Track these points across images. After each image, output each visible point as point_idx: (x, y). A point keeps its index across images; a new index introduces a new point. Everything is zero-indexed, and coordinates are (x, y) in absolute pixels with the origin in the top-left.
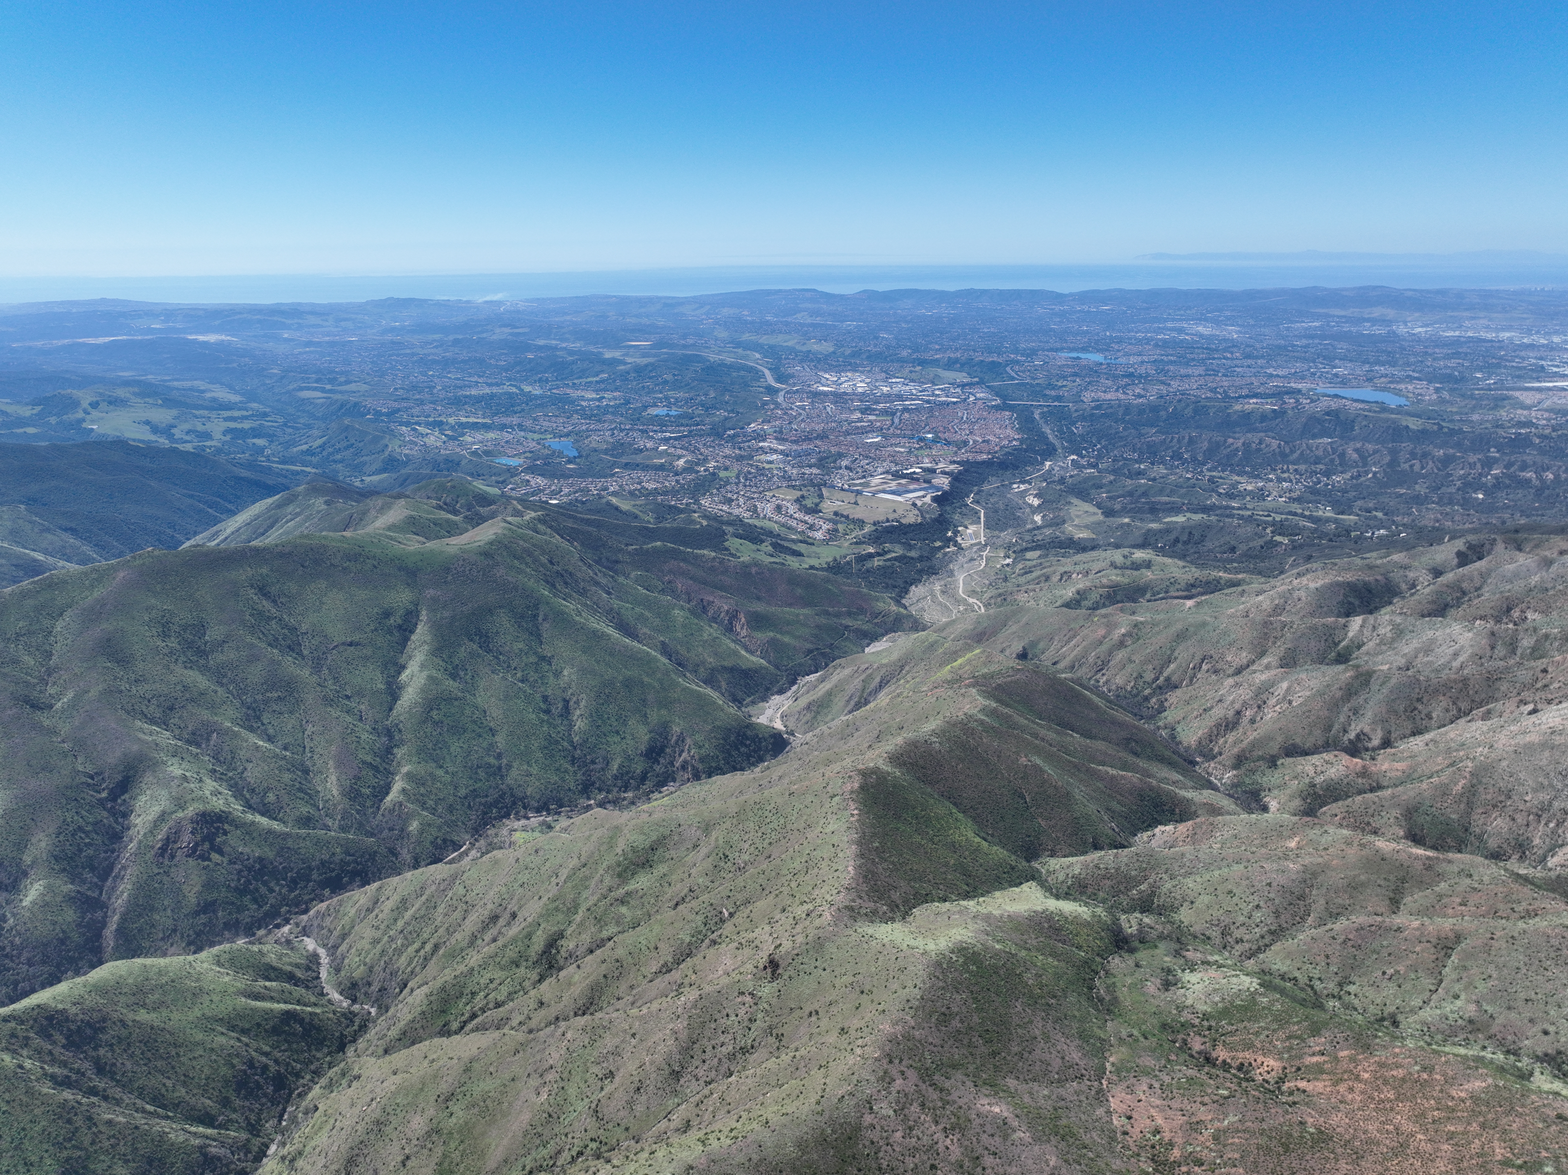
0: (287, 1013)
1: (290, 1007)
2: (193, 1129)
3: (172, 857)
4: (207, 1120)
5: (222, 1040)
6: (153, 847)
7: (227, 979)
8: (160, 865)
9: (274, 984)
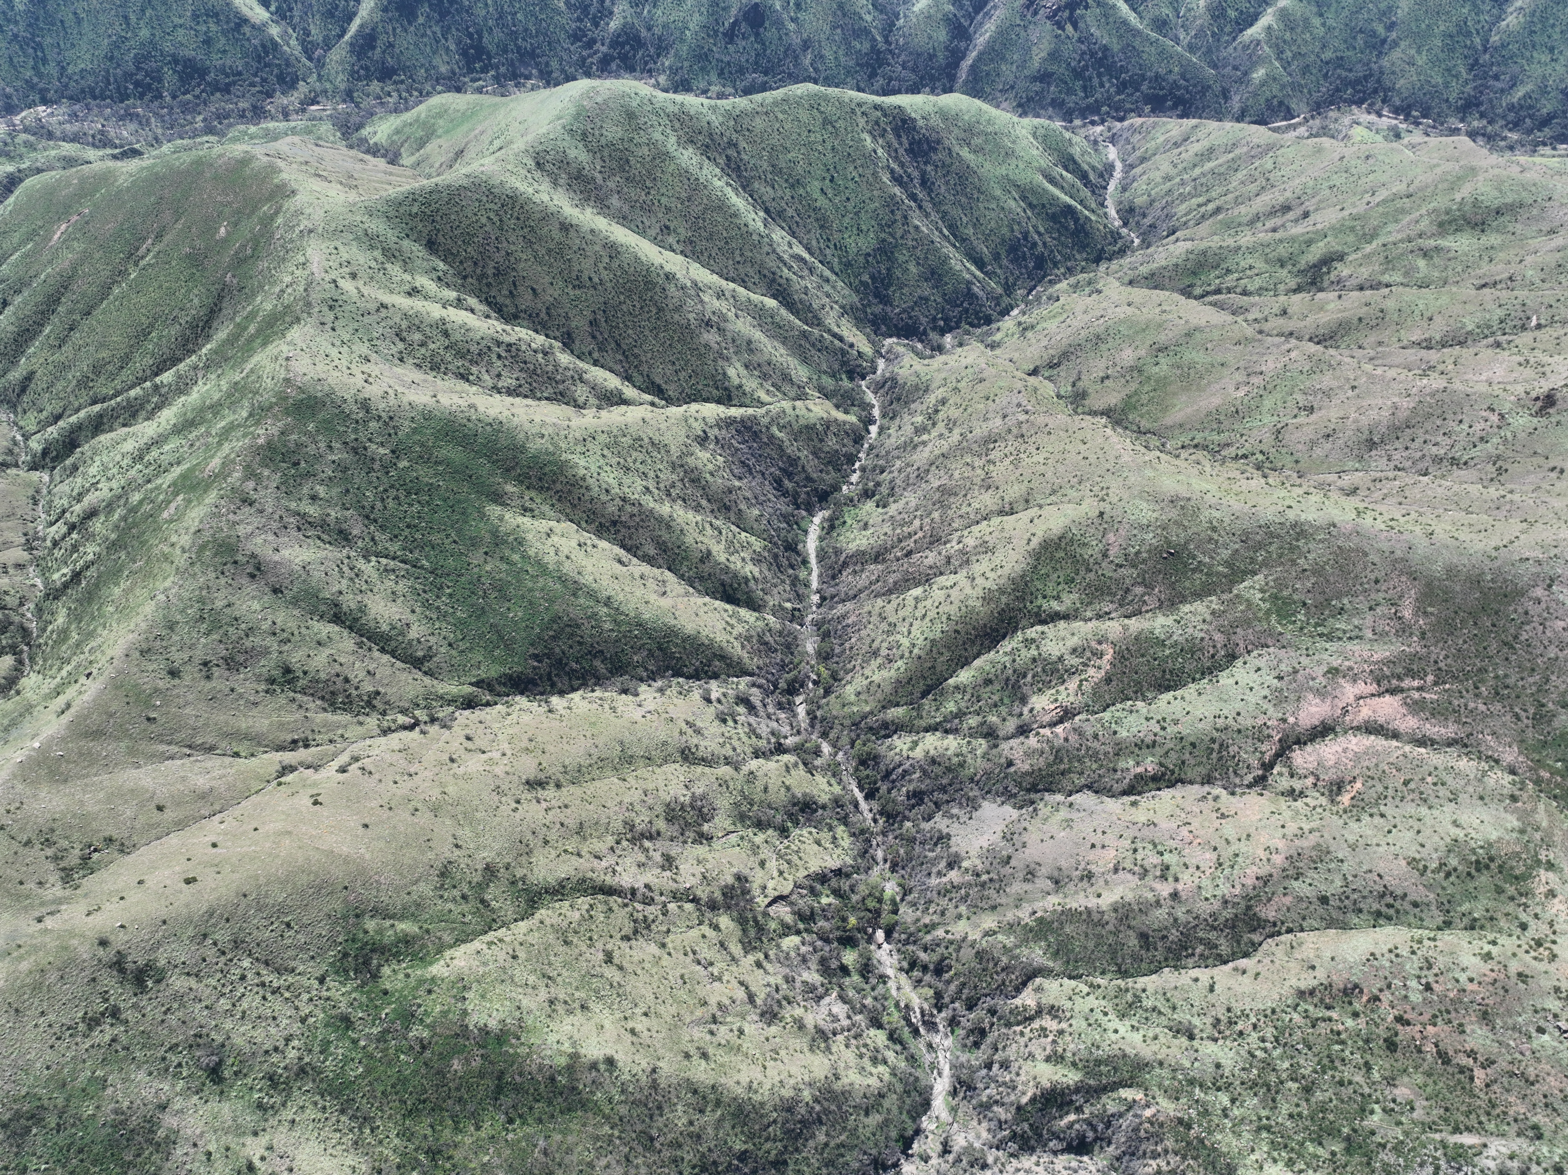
0: (1069, 207)
1: (1073, 203)
2: (968, 265)
4: (980, 264)
5: (1012, 204)
7: (1035, 152)
8: (1022, 18)
9: (1069, 175)
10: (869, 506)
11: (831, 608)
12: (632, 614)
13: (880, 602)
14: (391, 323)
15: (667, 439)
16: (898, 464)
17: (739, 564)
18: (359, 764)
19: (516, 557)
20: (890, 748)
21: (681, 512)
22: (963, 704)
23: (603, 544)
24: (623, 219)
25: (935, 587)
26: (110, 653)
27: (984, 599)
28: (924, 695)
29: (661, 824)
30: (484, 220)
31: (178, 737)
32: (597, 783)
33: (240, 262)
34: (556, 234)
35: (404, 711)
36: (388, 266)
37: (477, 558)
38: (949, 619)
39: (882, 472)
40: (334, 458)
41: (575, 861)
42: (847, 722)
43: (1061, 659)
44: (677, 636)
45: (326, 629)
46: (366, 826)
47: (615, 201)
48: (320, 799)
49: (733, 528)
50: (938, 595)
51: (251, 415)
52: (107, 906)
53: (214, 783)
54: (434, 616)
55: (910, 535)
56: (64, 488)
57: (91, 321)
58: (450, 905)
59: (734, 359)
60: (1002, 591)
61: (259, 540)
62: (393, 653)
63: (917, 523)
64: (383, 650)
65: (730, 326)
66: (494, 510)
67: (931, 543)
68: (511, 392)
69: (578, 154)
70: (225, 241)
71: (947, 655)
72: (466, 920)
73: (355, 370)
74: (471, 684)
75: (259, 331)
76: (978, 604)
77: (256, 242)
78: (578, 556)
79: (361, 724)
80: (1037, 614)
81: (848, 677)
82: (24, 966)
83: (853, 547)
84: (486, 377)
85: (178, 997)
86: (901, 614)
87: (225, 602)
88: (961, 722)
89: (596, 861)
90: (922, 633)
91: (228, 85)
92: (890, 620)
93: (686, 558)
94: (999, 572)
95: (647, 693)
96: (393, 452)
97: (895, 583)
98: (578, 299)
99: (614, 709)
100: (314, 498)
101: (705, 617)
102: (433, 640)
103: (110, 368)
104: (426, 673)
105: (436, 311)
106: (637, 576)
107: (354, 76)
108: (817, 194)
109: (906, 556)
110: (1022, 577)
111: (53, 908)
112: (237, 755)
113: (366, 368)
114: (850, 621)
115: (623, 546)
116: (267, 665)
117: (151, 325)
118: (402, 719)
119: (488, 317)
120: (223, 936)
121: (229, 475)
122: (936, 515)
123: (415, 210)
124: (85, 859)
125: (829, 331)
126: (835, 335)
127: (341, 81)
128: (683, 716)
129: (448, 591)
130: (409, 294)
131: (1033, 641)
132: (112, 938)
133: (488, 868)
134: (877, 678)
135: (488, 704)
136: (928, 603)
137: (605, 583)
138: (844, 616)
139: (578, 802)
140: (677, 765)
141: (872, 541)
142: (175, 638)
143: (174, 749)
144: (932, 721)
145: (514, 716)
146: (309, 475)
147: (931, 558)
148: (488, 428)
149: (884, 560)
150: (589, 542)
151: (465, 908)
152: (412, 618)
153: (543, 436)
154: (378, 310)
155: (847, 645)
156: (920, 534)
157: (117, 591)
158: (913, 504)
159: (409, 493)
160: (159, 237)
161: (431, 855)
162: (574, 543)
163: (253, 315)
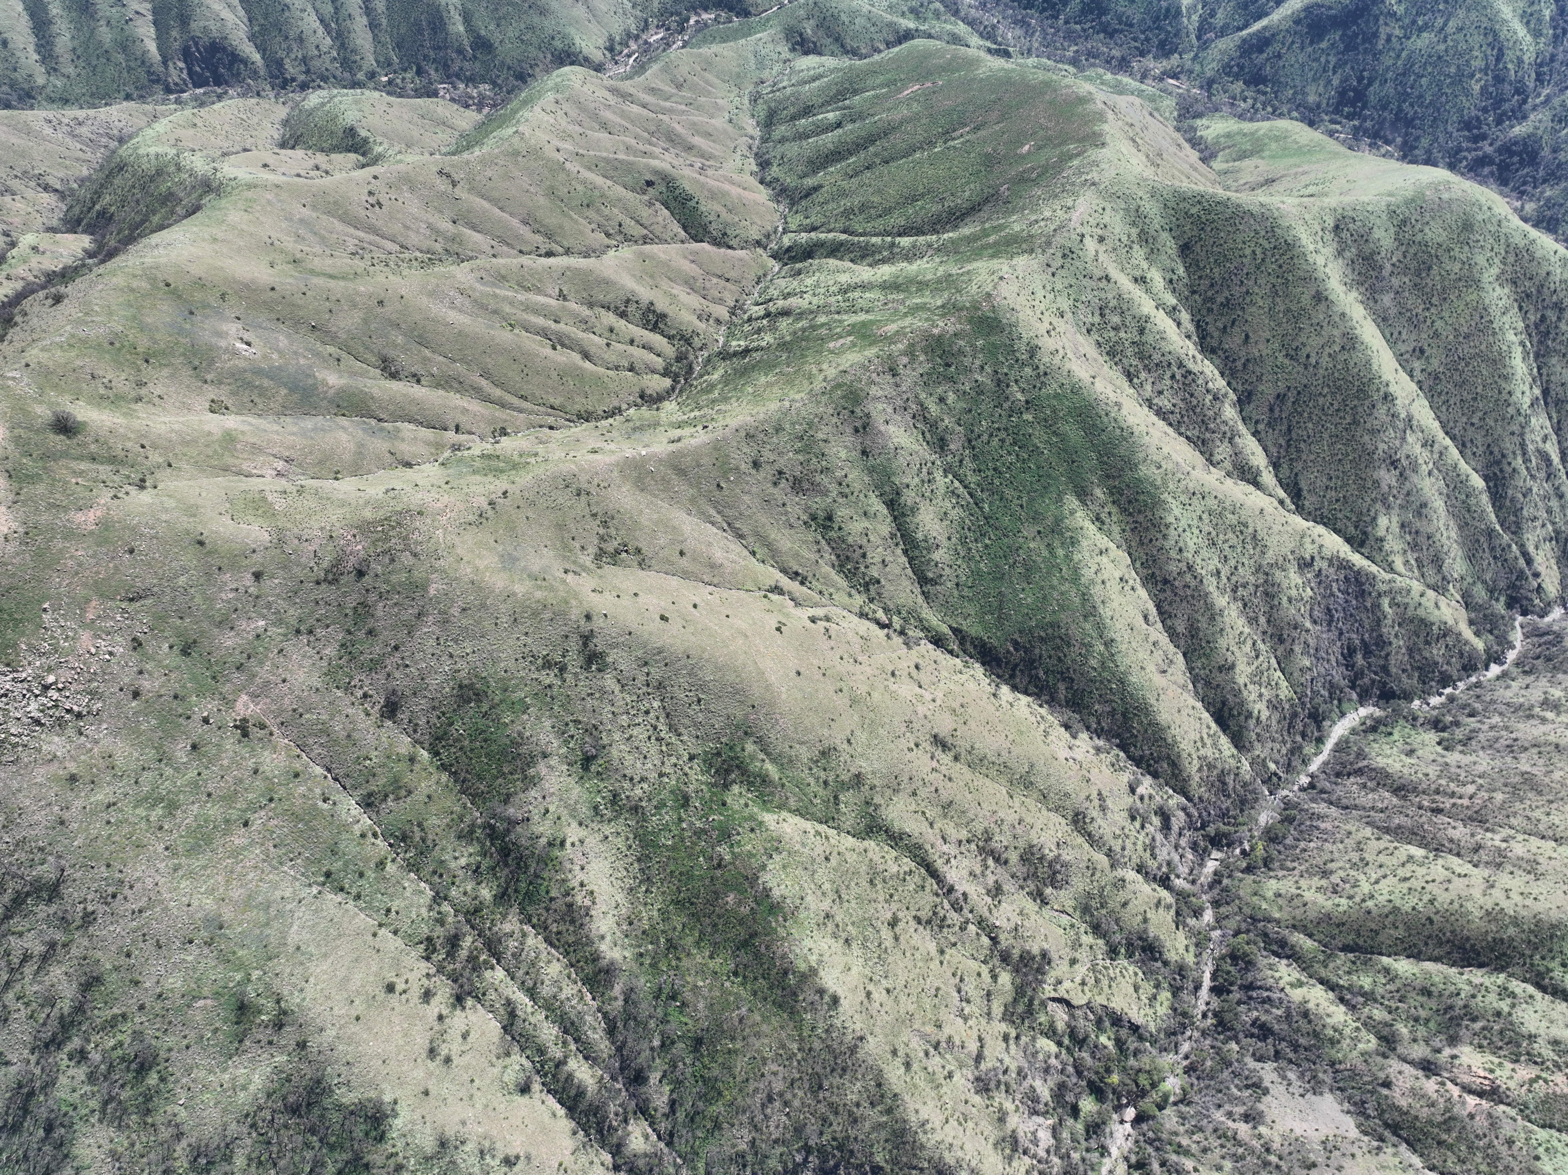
10: (1431, 737)
11: (1313, 800)
12: (1122, 669)
13: (1368, 831)
14: (1103, 295)
15: (1272, 542)
16: (1496, 719)
17: (1253, 697)
18: (827, 624)
19: (1061, 552)
20: (1271, 967)
21: (1234, 614)
22: (1380, 990)
23: (1142, 593)
24: (1382, 320)
25: (1440, 862)
26: (728, 421)
27: (1488, 913)
28: (1346, 949)
29: (1013, 857)
30: (1248, 252)
31: (727, 511)
32: (988, 782)
33: (1023, 180)
34: (1306, 299)
35: (886, 610)
36: (1136, 247)
37: (1029, 531)
38: (1431, 902)
39: (1471, 715)
40: (979, 378)
41: (925, 827)
42: (1247, 911)
43: (1532, 1038)
44: (1147, 715)
45: (878, 506)
46: (799, 673)
47: (1387, 299)
48: (783, 629)
49: (1273, 661)
50: (1437, 870)
51: (943, 306)
52: (606, 594)
53: (725, 562)
54: (962, 554)
55: (1453, 795)
56: (782, 283)
57: (885, 169)
58: (811, 781)
59: (1396, 511)
60: (1515, 921)
61: (880, 407)
62: (911, 560)
63: (1471, 789)
64: (905, 552)
65: (1415, 478)
66: (1071, 501)
67: (1471, 818)
68: (1161, 413)
69: (1384, 237)
70: (1023, 157)
71: (1400, 933)
72: (815, 801)
73: (1046, 318)
74: (950, 627)
75: (996, 243)
76: (1478, 913)
77: (1045, 169)
78: (1114, 587)
79: (850, 595)
80: (1539, 974)
81: (1281, 873)
82: (539, 595)
83: (1380, 762)
84: (1148, 387)
85: (603, 691)
86: (1382, 858)
87: (825, 437)
88: (1365, 1004)
89: (940, 841)
90: (1391, 893)
91: (1116, 31)
92: (1366, 855)
93: (1207, 656)
94: (1529, 902)
95: (1084, 742)
96: (1027, 402)
97: (1399, 827)
98: (1282, 367)
99: (1046, 734)
100: (942, 400)
101: (1185, 718)
102: (948, 571)
103: (872, 211)
104: (923, 593)
105: (1147, 306)
106: (1151, 639)
107: (1227, 69)
109: (1433, 810)
110: (1553, 926)
111: (578, 570)
112: (753, 553)
113: (1056, 321)
114: (1323, 826)
115: (1158, 607)
116: (818, 504)
117: (922, 195)
118: (881, 615)
119: (1188, 337)
120: (656, 673)
121: (895, 343)
122: (1499, 797)
123: (1194, 211)
124: (618, 552)
125: (1522, 546)
126: (1525, 554)
127: (1211, 68)
128: (1100, 786)
129: (987, 541)
130: (1136, 280)
131: (1513, 995)
132: (595, 618)
133: (858, 776)
134: (1309, 896)
135: (951, 652)
136: (1421, 871)
137: (1118, 626)
138: (1320, 817)
139: (962, 784)
140: (1064, 821)
141: (1406, 771)
142: (775, 440)
143: (719, 518)
144: (1334, 979)
145: (964, 677)
146: (952, 380)
147: (1459, 832)
148: (1118, 432)
149: (1404, 797)
150: (1131, 582)
151: (821, 792)
152: (945, 543)
153: (1160, 467)
154: (1100, 279)
155: (1302, 844)
156: (1466, 802)
157: (763, 380)
158: (1480, 769)
159: (1015, 443)
160: (977, 129)
161: (826, 732)
162: (1118, 574)
163: (1000, 228)
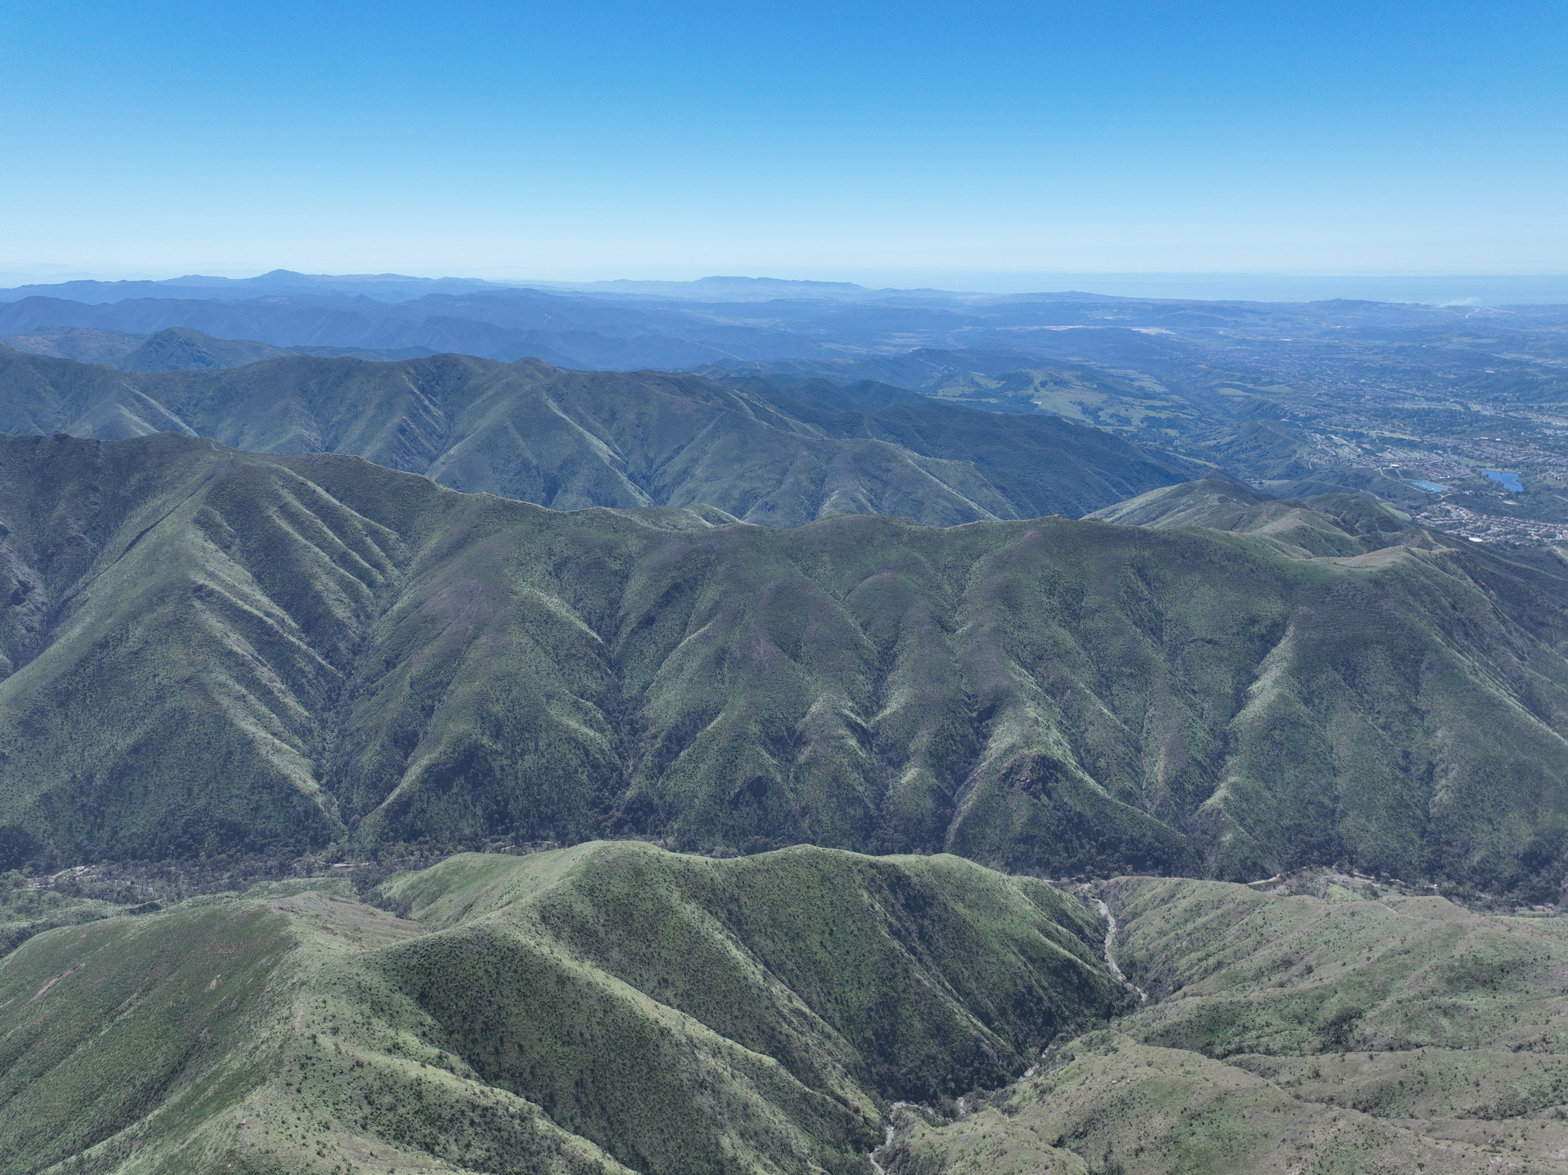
0: (1069, 961)
1: (1073, 957)
2: (974, 1020)
3: (1012, 785)
4: (986, 1019)
5: (1013, 958)
6: (999, 771)
7: (1028, 908)
8: (1001, 788)
9: (1065, 930)
14: (363, 1083)
24: (622, 973)
30: (481, 973)
33: (222, 1015)
34: (552, 987)
36: (374, 1020)
47: (615, 954)
57: (41, 1084)
59: (729, 1126)
65: (725, 1088)
68: (478, 1166)
69: (584, 908)
70: (213, 993)
73: (311, 1141)
75: (216, 1094)
77: (243, 995)
84: (454, 1148)
91: (264, 845)
98: (565, 1056)
103: (38, 1139)
105: (413, 1070)
107: (383, 837)
108: (816, 948)
113: (322, 1138)
117: (103, 1088)
119: (467, 1076)
123: (413, 962)
125: (832, 1094)
126: (838, 1099)
127: (369, 842)
130: (389, 1051)
154: (352, 1069)
160: (147, 989)
163: (217, 1074)
